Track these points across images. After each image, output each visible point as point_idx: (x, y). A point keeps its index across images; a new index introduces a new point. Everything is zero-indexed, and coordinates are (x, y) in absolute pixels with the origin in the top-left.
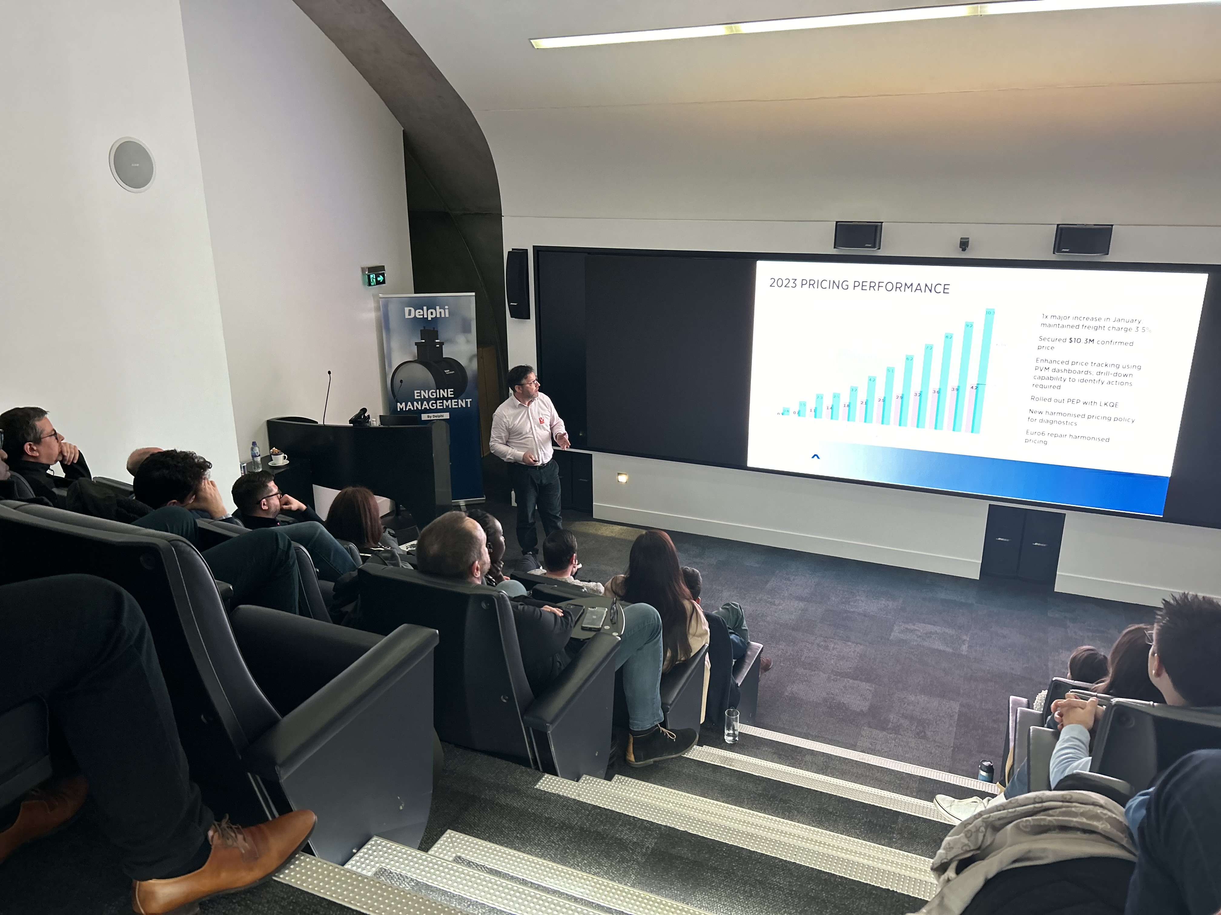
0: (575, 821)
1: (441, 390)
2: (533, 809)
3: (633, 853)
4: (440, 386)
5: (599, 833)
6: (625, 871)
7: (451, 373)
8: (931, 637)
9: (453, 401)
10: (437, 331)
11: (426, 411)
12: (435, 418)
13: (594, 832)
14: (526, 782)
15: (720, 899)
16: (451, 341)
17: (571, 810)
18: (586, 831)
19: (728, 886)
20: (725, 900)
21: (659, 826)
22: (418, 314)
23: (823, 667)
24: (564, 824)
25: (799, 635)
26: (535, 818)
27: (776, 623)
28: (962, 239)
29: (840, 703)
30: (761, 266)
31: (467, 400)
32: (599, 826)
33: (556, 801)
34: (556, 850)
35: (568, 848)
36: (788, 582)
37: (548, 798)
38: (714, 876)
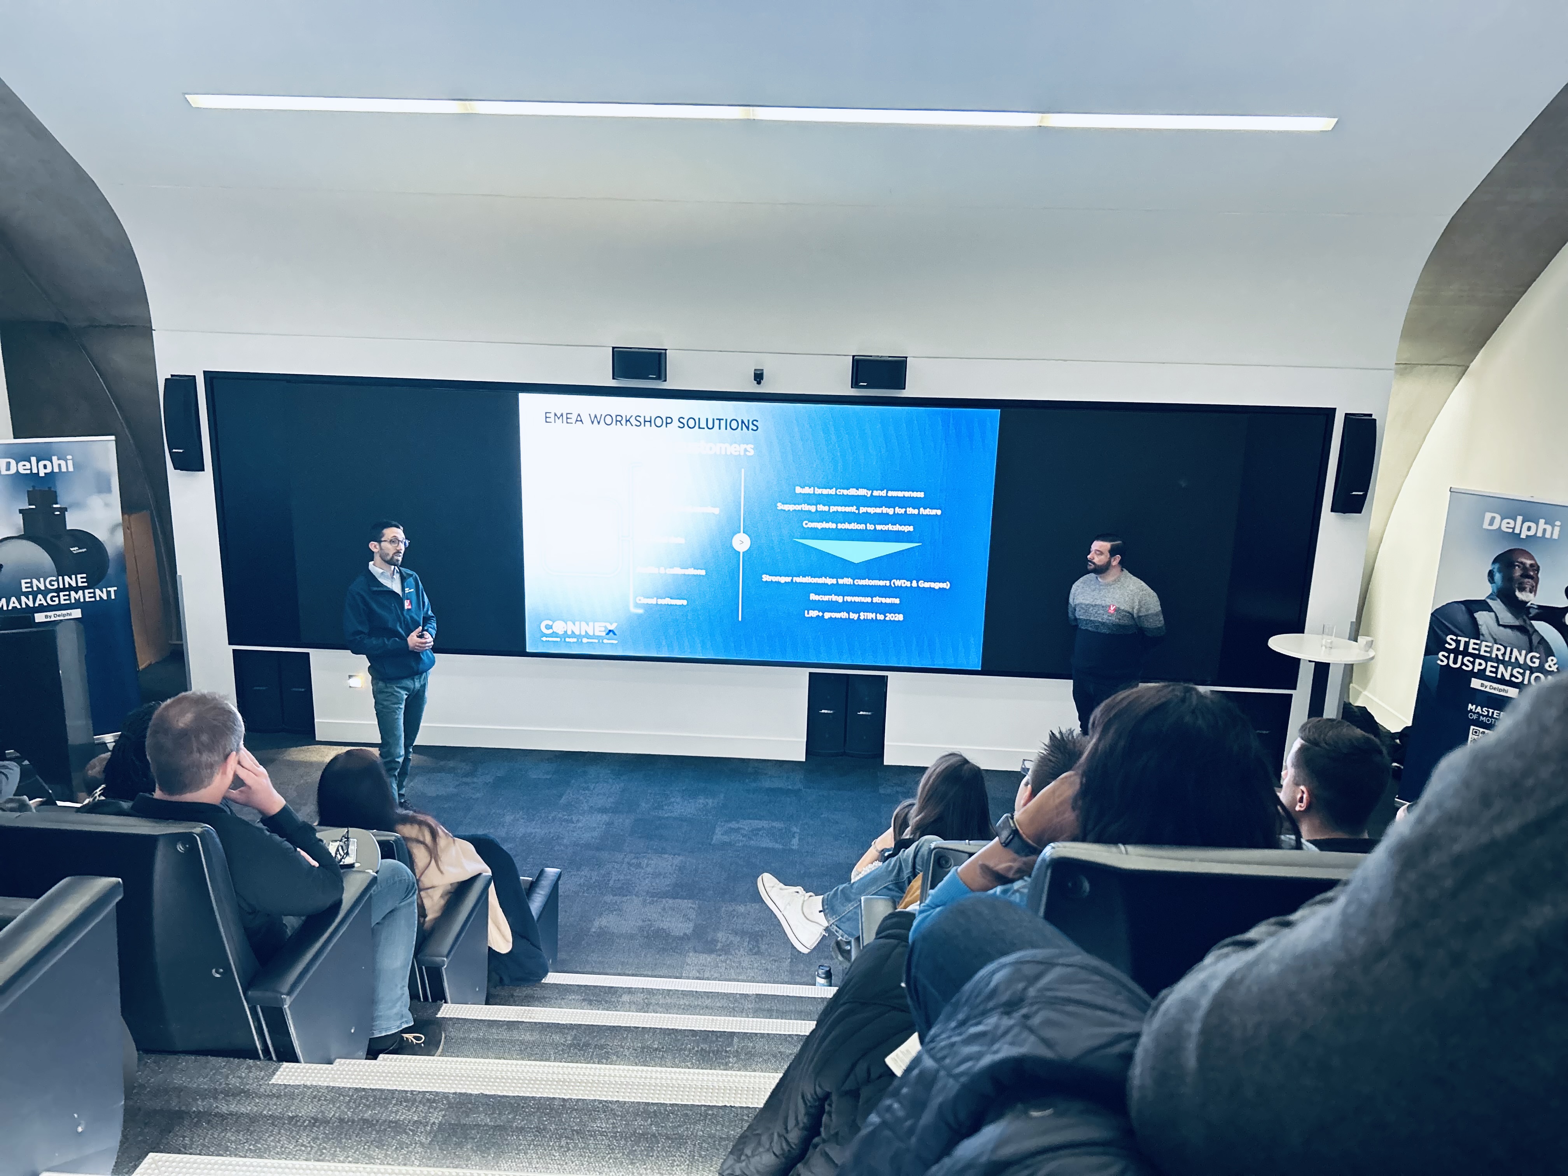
0: (332, 1113)
1: (66, 578)
2: (269, 1110)
3: (414, 1135)
4: (61, 572)
5: (365, 1121)
6: (405, 1158)
7: (80, 551)
8: (758, 834)
9: (86, 591)
10: (56, 492)
11: (42, 609)
12: (58, 618)
13: (359, 1119)
14: (257, 1078)
15: (530, 1163)
16: (78, 505)
17: (325, 1100)
18: (348, 1121)
19: (540, 1145)
20: (537, 1163)
21: (445, 1096)
22: (23, 468)
23: (636, 889)
24: (316, 1120)
25: (605, 855)
26: (274, 1120)
27: (576, 844)
28: (755, 370)
29: (659, 930)
30: (524, 398)
31: (109, 589)
32: (366, 1111)
33: (303, 1094)
34: (309, 1153)
35: (325, 1148)
36: (587, 792)
37: (289, 1093)
38: (521, 1138)
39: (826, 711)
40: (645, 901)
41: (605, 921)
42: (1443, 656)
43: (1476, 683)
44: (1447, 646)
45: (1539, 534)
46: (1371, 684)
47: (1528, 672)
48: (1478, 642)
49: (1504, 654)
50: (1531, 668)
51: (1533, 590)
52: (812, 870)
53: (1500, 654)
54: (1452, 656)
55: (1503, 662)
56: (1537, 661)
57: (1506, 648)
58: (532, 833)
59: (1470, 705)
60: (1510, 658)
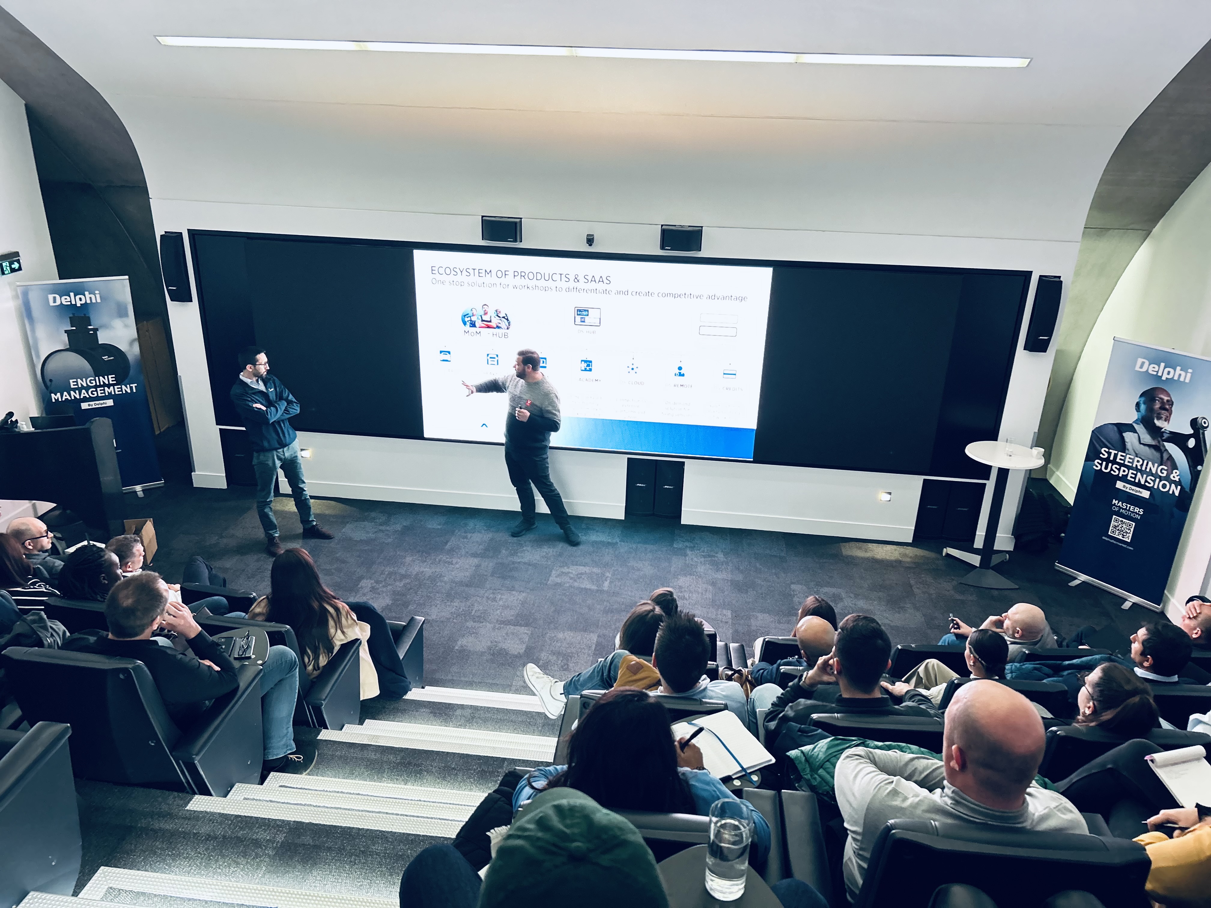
0: (219, 832)
1: (101, 378)
2: (183, 828)
3: (265, 850)
4: (97, 374)
5: (238, 838)
6: (257, 865)
7: (109, 359)
8: (581, 577)
9: (116, 387)
10: (89, 318)
11: (85, 400)
12: (97, 406)
13: (235, 837)
14: (178, 805)
15: (331, 872)
16: (105, 326)
17: (217, 823)
18: (228, 838)
21: (289, 822)
22: (65, 300)
23: (490, 618)
24: (209, 836)
25: (472, 591)
26: (185, 835)
27: (453, 581)
28: (588, 235)
29: (501, 649)
30: (418, 255)
31: (131, 385)
32: (238, 832)
33: (204, 817)
34: (202, 859)
35: (212, 856)
36: (465, 540)
37: (197, 816)
38: (328, 854)
39: (640, 485)
40: (495, 626)
41: (466, 642)
42: (1098, 463)
43: (1120, 485)
44: (1101, 455)
45: (1176, 378)
46: (1062, 468)
47: (1158, 480)
48: (1124, 454)
49: (1142, 465)
50: (1160, 477)
51: (1167, 419)
52: (615, 607)
53: (1139, 464)
54: (1104, 463)
55: (1141, 471)
56: (1165, 472)
57: (1143, 461)
58: (423, 572)
59: (1114, 500)
60: (1146, 468)
